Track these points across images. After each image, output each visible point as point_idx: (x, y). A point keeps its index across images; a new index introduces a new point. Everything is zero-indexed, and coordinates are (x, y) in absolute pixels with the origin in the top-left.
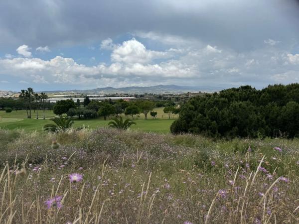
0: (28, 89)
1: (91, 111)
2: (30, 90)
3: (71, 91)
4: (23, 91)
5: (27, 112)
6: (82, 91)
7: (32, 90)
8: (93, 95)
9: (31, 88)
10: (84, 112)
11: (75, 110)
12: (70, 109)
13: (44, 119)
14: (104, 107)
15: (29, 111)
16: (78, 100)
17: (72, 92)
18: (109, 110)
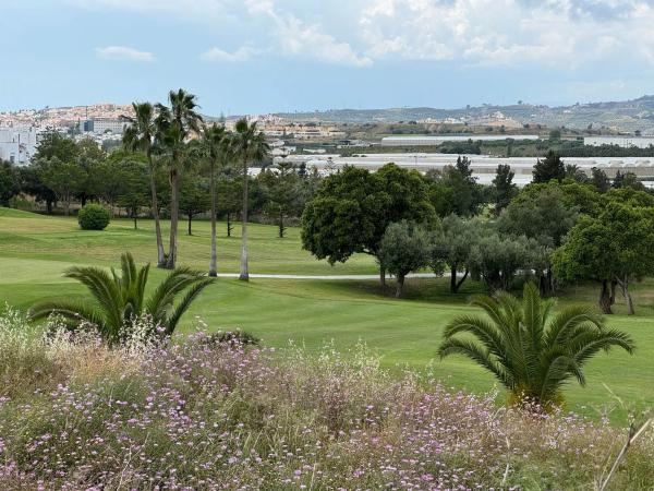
0: (173, 97)
1: (519, 245)
2: (183, 101)
3: (492, 110)
4: (144, 111)
5: (158, 232)
6: (559, 110)
7: (189, 103)
8: (622, 143)
9: (188, 92)
10: (475, 249)
11: (420, 233)
12: (396, 230)
13: (245, 279)
14: (596, 225)
15: (166, 225)
16: (504, 174)
17: (500, 120)
18: (628, 242)
